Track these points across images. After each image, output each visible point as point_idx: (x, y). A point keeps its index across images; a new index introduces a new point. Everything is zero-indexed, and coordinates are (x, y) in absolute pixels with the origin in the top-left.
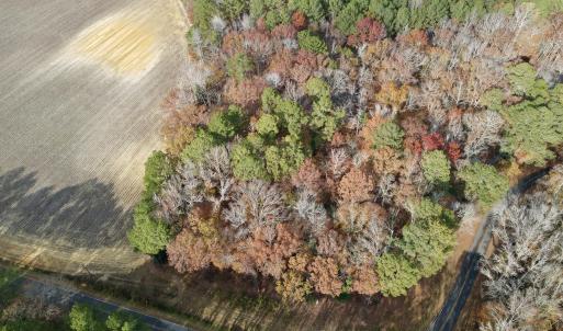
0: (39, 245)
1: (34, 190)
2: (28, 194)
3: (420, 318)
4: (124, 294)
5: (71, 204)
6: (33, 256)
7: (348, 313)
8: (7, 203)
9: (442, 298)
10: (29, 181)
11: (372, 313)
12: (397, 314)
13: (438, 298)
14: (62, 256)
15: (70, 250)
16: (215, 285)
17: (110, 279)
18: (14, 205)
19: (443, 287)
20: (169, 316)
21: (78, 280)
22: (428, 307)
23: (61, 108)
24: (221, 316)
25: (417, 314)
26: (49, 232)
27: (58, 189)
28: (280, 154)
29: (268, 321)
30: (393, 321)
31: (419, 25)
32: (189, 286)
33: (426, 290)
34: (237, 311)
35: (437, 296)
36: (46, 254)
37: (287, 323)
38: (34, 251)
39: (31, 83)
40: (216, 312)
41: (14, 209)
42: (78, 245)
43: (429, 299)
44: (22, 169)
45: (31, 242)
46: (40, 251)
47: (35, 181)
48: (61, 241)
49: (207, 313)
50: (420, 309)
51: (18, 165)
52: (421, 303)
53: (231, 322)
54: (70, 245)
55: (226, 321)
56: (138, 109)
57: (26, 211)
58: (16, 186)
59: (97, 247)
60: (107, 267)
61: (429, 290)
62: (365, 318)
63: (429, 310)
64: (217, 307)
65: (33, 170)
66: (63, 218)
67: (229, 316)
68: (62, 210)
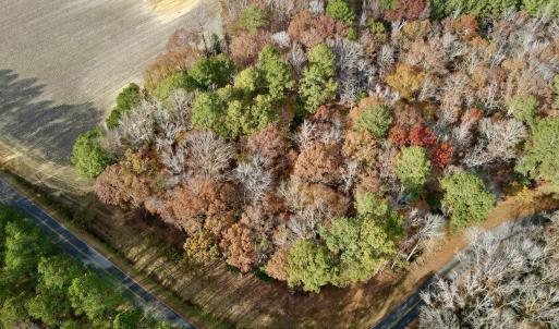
0: (18, 149)
1: (35, 101)
2: (29, 103)
3: (347, 326)
4: (68, 214)
5: (60, 121)
6: (9, 158)
7: (270, 297)
8: (10, 107)
9: (383, 313)
10: (36, 92)
11: (296, 304)
12: (324, 313)
13: (379, 311)
14: (32, 164)
15: (40, 161)
16: (152, 229)
17: (62, 196)
18: (14, 110)
19: (389, 301)
20: (98, 246)
21: (35, 189)
22: (362, 317)
23: (91, 33)
24: (144, 260)
25: (346, 320)
26: (31, 141)
27: (54, 105)
28: (242, 111)
29: (186, 278)
30: (315, 319)
31: (477, 12)
32: (127, 223)
33: (367, 299)
34: (161, 260)
35: (378, 308)
36: (20, 158)
37: (203, 287)
38: (13, 154)
39: (76, 7)
40: (142, 254)
41: (14, 114)
42: (49, 158)
43: (366, 309)
44: (35, 80)
45: (13, 146)
46: (17, 155)
47: (40, 93)
48: (37, 152)
49: (133, 252)
50: (351, 317)
51: (33, 75)
52: (356, 311)
53: (150, 269)
54: (43, 156)
55: (146, 267)
56: (155, 48)
57: (21, 118)
58: (24, 93)
59: (64, 165)
60: (64, 185)
61: (371, 300)
62: (286, 307)
63: (362, 321)
64: (144, 251)
65: (43, 83)
66: (47, 132)
67: (151, 263)
68: (51, 123)
